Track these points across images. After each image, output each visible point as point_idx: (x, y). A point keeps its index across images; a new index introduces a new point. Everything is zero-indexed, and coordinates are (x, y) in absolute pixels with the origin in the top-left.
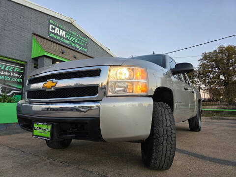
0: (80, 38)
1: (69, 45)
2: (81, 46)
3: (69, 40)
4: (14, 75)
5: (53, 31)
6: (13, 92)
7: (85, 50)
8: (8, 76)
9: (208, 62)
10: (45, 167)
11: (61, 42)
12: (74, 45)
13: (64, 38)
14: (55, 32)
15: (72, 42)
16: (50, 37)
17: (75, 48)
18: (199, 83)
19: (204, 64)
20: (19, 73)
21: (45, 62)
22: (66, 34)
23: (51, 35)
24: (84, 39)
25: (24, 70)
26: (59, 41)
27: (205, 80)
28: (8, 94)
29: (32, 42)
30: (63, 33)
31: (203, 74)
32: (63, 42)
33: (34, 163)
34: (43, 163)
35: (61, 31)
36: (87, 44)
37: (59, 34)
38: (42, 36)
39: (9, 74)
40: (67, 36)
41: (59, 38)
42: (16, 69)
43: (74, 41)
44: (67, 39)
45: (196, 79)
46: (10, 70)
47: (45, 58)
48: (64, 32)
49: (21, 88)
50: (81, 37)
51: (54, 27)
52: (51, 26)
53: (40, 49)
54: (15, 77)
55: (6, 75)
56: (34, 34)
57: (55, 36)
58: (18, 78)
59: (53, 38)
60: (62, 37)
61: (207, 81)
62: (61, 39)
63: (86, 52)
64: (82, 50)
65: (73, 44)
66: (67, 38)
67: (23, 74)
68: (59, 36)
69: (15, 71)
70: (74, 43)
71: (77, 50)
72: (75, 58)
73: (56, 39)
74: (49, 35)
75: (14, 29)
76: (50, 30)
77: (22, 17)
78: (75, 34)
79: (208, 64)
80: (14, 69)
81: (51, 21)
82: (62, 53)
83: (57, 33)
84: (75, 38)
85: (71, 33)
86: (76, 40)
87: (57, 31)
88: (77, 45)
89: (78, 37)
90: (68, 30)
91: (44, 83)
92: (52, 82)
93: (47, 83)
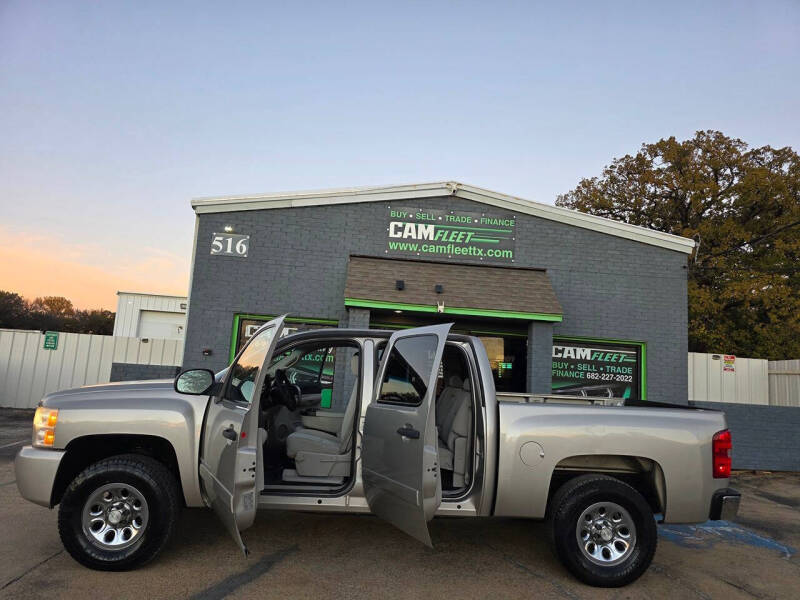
0: (483, 226)
1: (445, 255)
2: (485, 247)
3: (446, 244)
5: (399, 235)
7: (504, 254)
11: (422, 254)
12: (464, 251)
13: (433, 243)
14: (406, 236)
15: (456, 245)
16: (391, 251)
17: (467, 257)
22: (437, 229)
23: (393, 246)
24: (503, 223)
26: (414, 253)
30: (427, 231)
32: (427, 254)
35: (421, 227)
36: (513, 235)
37: (414, 237)
38: (373, 254)
40: (439, 234)
41: (414, 248)
43: (464, 239)
44: (439, 242)
48: (431, 228)
49: (332, 374)
50: (488, 221)
51: (400, 224)
52: (392, 224)
56: (351, 256)
57: (403, 247)
59: (397, 251)
60: (426, 241)
62: (419, 247)
63: (509, 260)
64: (493, 259)
65: (457, 251)
66: (440, 238)
68: (416, 241)
70: (462, 245)
71: (471, 262)
72: (438, 292)
73: (407, 252)
74: (387, 247)
76: (392, 235)
77: (326, 230)
78: (468, 220)
81: (393, 214)
83: (410, 237)
84: (466, 231)
85: (452, 223)
86: (470, 234)
87: (410, 231)
88: (475, 249)
89: (477, 225)
90: (444, 218)
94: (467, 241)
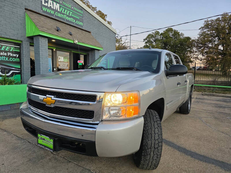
0: (74, 10)
1: (64, 19)
2: (76, 19)
3: (64, 14)
4: (11, 55)
5: (46, 4)
6: (12, 72)
7: (81, 23)
8: (6, 56)
9: (208, 31)
10: (50, 164)
11: (56, 16)
12: (70, 19)
13: (58, 12)
14: (49, 6)
15: (67, 16)
16: (44, 11)
17: (70, 22)
18: (197, 53)
19: (204, 32)
20: (16, 53)
21: (40, 42)
22: (60, 7)
23: (44, 9)
24: (80, 11)
25: (20, 49)
26: (53, 15)
27: (203, 50)
28: (7, 75)
29: (25, 18)
30: (57, 6)
31: (201, 44)
32: (58, 17)
33: (40, 157)
34: (48, 158)
35: (55, 3)
36: (83, 17)
37: (52, 7)
38: (35, 11)
39: (5, 54)
40: (61, 9)
41: (52, 12)
42: (12, 48)
43: (69, 14)
44: (61, 13)
45: (195, 49)
46: (6, 50)
47: (40, 38)
48: (58, 5)
49: (20, 67)
50: (76, 9)
53: (34, 28)
54: (13, 57)
55: (4, 56)
56: (26, 9)
57: (49, 11)
58: (15, 57)
59: (46, 12)
60: (56, 11)
61: (205, 51)
62: (55, 13)
63: (82, 26)
64: (78, 25)
65: (67, 18)
66: (62, 11)
67: (19, 53)
68: (53, 10)
69: (11, 50)
70: (69, 16)
71: (72, 24)
72: (71, 35)
73: (50, 14)
74: (42, 9)
75: (4, 5)
76: (43, 3)
78: (70, 6)
79: (209, 33)
80: (10, 49)
82: (58, 31)
83: (51, 7)
84: (70, 11)
85: (65, 6)
86: (71, 13)
87: (50, 4)
88: (73, 19)
89: (73, 9)
90: (62, 3)
91: (44, 98)
92: (51, 99)
93: (46, 98)
94: (70, 15)
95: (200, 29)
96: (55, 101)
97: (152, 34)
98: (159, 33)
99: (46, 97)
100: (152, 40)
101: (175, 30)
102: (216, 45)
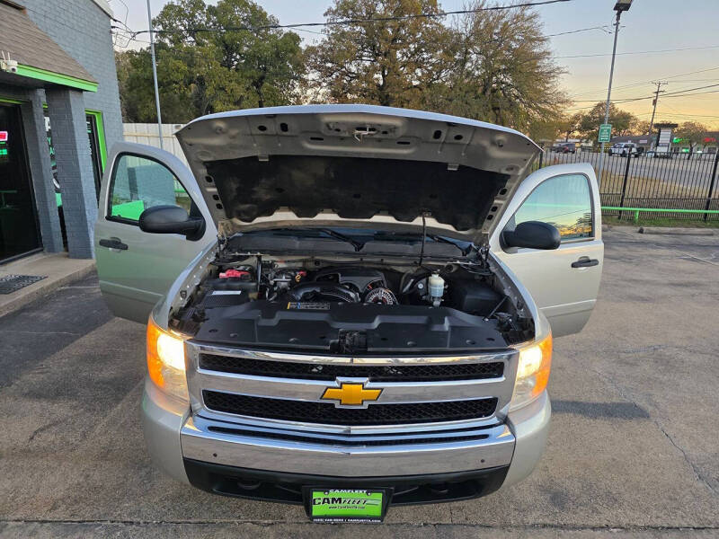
91: (328, 388)
92: (363, 389)
93: (341, 388)
95: (326, 14)
96: (379, 391)
97: (179, 7)
98: (204, 5)
99: (338, 385)
100: (183, 28)
101: (254, 6)
102: (366, 69)
